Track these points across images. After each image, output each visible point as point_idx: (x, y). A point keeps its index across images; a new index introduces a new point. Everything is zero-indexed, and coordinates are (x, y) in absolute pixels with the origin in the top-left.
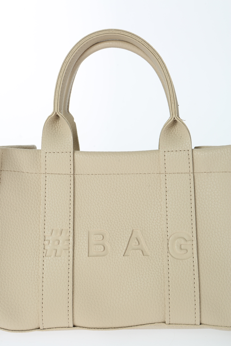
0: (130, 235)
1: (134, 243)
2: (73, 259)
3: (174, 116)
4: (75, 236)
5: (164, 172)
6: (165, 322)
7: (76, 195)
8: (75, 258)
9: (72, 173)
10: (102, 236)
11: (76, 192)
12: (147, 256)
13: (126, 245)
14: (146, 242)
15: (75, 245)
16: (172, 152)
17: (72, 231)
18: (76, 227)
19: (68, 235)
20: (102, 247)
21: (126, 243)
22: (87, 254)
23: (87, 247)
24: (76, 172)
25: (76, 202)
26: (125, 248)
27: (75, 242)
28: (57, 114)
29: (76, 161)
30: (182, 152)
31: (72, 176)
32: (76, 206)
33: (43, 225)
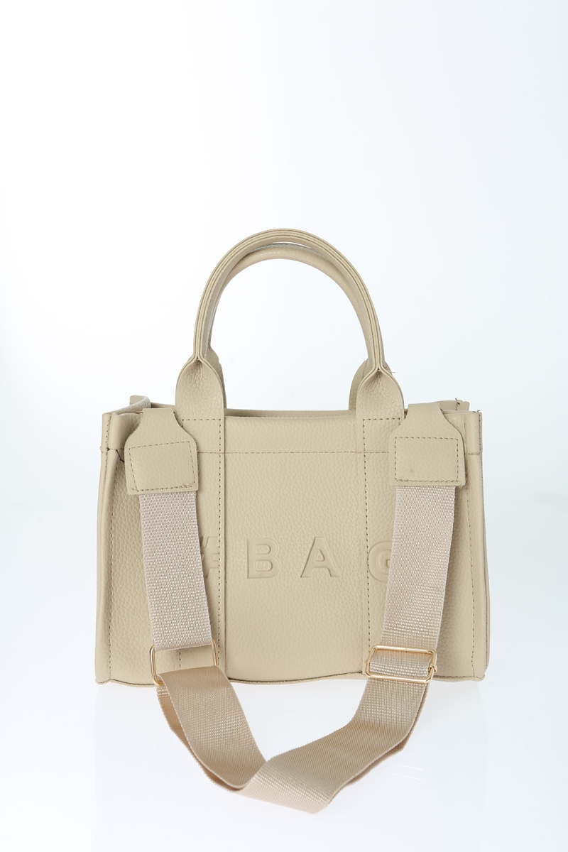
0: (310, 546)
1: (316, 556)
2: (226, 582)
3: (378, 366)
4: (228, 548)
5: (362, 450)
6: (361, 672)
7: (228, 484)
8: (228, 580)
9: (222, 451)
10: (268, 548)
11: (228, 480)
12: (336, 576)
13: (305, 561)
14: (334, 556)
15: (228, 561)
16: (375, 421)
17: (223, 540)
18: (228, 534)
19: (217, 545)
20: (269, 564)
21: (305, 558)
22: (246, 574)
23: (246, 565)
24: (228, 450)
25: (228, 495)
26: (303, 565)
27: (228, 557)
28: (199, 359)
29: (227, 432)
30: (390, 420)
31: (222, 456)
32: (228, 502)
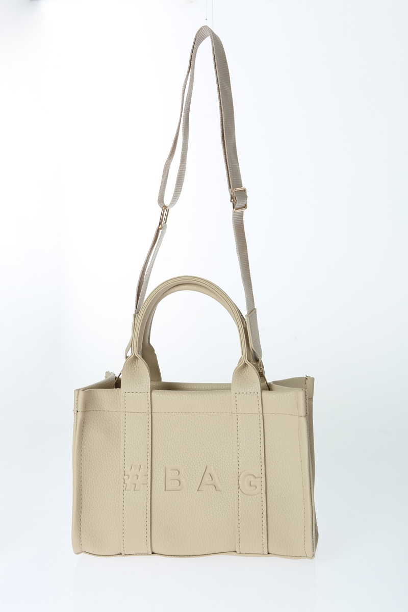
0: (204, 471)
1: (207, 479)
2: (151, 493)
3: (244, 360)
4: (153, 472)
5: (235, 412)
6: (236, 552)
7: (154, 432)
8: (153, 492)
9: (150, 411)
10: (177, 472)
11: (154, 429)
12: (220, 491)
13: (200, 481)
14: (218, 478)
15: (153, 480)
16: (243, 394)
17: (150, 467)
18: (154, 463)
19: (146, 470)
20: (178, 482)
21: (201, 479)
22: (164, 488)
23: (164, 482)
24: (153, 411)
25: (154, 439)
26: (199, 484)
27: (153, 477)
28: (136, 355)
29: (153, 400)
30: (252, 394)
31: (150, 414)
32: (154, 443)
33: (123, 460)
